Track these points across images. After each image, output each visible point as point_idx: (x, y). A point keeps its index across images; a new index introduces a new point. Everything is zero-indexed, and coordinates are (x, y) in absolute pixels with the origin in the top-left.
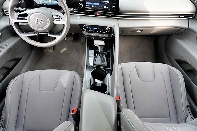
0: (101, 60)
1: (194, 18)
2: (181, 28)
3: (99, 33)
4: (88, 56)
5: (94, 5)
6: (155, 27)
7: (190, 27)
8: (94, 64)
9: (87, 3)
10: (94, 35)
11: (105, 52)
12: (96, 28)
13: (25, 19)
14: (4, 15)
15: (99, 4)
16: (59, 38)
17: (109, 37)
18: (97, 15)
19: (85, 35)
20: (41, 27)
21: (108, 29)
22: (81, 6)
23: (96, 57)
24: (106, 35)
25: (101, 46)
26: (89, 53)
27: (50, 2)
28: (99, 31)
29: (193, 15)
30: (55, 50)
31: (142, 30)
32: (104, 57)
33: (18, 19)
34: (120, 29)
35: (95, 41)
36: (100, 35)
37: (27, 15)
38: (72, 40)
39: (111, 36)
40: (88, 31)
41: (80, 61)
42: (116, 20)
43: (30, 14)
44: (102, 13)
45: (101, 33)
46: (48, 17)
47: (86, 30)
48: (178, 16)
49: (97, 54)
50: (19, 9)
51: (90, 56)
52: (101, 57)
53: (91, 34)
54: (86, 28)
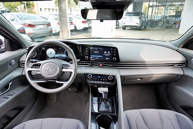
0: (106, 106)
1: (186, 66)
2: (177, 75)
3: (102, 81)
4: (92, 103)
5: (97, 57)
6: (153, 75)
7: (185, 73)
8: (98, 111)
9: (91, 56)
10: (98, 82)
11: (109, 99)
12: (100, 77)
13: (37, 68)
14: (19, 66)
15: (101, 56)
16: (66, 84)
17: (112, 84)
18: (100, 65)
19: (89, 83)
20: (51, 75)
21: (111, 77)
22: (87, 58)
23: (100, 104)
24: (109, 82)
25: (105, 93)
26: (93, 100)
27: (60, 56)
28: (103, 79)
29: (185, 63)
30: (58, 101)
31: (142, 78)
32: (109, 103)
33: (31, 68)
34: (121, 77)
35: (99, 88)
36: (104, 83)
37: (40, 64)
38: (76, 90)
39: (114, 83)
40: (92, 79)
41: (82, 111)
42: (117, 69)
43: (43, 63)
44: (104, 64)
45: (104, 81)
46: (58, 66)
47: (90, 79)
48: (172, 65)
49: (101, 101)
50: (34, 60)
51: (94, 103)
52: (105, 104)
53: (95, 82)
54: (91, 77)
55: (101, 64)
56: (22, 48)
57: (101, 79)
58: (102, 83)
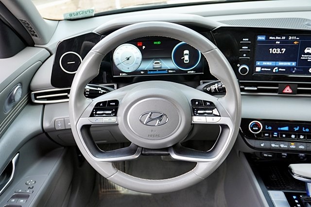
3: (297, 140)
5: (279, 67)
9: (258, 63)
10: (282, 146)
12: (286, 128)
15: (294, 64)
16: (204, 165)
18: (286, 91)
19: (254, 148)
26: (272, 202)
27: (157, 66)
28: (298, 134)
36: (302, 147)
37: (117, 103)
45: (303, 141)
47: (258, 135)
53: (273, 145)
54: (259, 129)
55: (288, 88)
56: (32, 44)
57: (293, 136)
58: (297, 146)
